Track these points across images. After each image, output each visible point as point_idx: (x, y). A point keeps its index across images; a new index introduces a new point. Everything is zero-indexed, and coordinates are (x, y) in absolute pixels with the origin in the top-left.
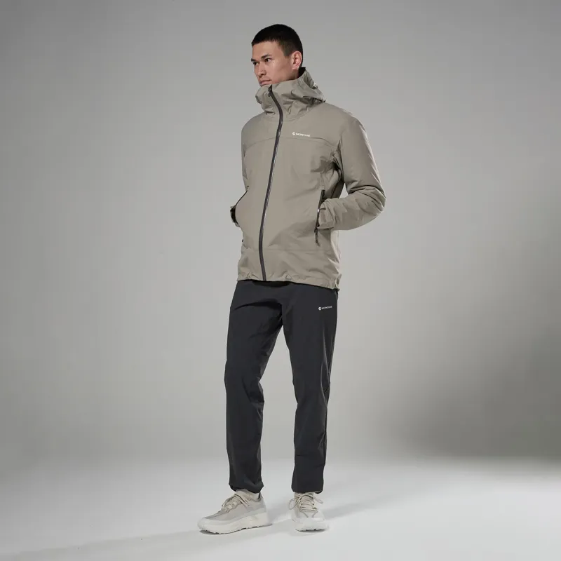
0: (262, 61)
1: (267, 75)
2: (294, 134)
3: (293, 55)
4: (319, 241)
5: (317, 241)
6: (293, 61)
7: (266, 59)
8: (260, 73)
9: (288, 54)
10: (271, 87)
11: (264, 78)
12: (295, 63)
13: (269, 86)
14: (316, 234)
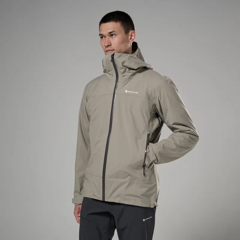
0: (108, 35)
1: (112, 46)
2: (126, 91)
3: (130, 33)
4: (146, 174)
5: (144, 174)
6: (130, 37)
7: (111, 34)
8: (106, 45)
9: (127, 32)
10: (113, 55)
11: (109, 48)
12: (131, 39)
13: (112, 54)
14: (144, 169)
